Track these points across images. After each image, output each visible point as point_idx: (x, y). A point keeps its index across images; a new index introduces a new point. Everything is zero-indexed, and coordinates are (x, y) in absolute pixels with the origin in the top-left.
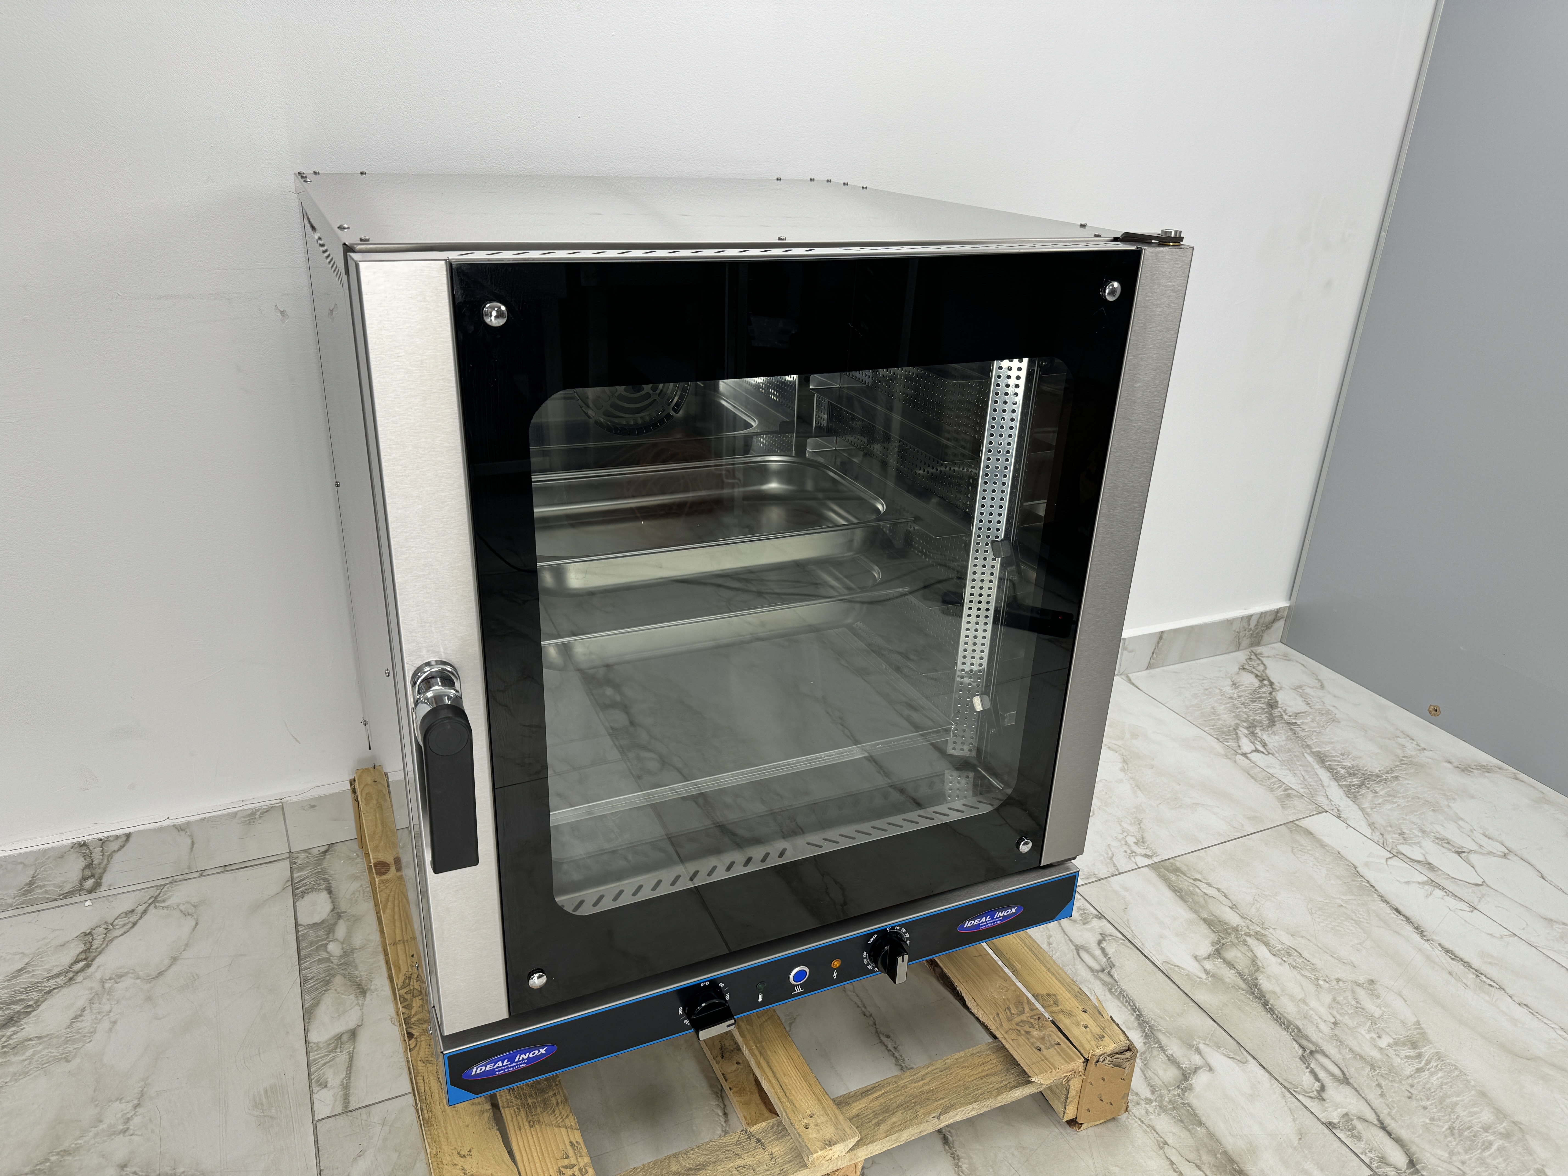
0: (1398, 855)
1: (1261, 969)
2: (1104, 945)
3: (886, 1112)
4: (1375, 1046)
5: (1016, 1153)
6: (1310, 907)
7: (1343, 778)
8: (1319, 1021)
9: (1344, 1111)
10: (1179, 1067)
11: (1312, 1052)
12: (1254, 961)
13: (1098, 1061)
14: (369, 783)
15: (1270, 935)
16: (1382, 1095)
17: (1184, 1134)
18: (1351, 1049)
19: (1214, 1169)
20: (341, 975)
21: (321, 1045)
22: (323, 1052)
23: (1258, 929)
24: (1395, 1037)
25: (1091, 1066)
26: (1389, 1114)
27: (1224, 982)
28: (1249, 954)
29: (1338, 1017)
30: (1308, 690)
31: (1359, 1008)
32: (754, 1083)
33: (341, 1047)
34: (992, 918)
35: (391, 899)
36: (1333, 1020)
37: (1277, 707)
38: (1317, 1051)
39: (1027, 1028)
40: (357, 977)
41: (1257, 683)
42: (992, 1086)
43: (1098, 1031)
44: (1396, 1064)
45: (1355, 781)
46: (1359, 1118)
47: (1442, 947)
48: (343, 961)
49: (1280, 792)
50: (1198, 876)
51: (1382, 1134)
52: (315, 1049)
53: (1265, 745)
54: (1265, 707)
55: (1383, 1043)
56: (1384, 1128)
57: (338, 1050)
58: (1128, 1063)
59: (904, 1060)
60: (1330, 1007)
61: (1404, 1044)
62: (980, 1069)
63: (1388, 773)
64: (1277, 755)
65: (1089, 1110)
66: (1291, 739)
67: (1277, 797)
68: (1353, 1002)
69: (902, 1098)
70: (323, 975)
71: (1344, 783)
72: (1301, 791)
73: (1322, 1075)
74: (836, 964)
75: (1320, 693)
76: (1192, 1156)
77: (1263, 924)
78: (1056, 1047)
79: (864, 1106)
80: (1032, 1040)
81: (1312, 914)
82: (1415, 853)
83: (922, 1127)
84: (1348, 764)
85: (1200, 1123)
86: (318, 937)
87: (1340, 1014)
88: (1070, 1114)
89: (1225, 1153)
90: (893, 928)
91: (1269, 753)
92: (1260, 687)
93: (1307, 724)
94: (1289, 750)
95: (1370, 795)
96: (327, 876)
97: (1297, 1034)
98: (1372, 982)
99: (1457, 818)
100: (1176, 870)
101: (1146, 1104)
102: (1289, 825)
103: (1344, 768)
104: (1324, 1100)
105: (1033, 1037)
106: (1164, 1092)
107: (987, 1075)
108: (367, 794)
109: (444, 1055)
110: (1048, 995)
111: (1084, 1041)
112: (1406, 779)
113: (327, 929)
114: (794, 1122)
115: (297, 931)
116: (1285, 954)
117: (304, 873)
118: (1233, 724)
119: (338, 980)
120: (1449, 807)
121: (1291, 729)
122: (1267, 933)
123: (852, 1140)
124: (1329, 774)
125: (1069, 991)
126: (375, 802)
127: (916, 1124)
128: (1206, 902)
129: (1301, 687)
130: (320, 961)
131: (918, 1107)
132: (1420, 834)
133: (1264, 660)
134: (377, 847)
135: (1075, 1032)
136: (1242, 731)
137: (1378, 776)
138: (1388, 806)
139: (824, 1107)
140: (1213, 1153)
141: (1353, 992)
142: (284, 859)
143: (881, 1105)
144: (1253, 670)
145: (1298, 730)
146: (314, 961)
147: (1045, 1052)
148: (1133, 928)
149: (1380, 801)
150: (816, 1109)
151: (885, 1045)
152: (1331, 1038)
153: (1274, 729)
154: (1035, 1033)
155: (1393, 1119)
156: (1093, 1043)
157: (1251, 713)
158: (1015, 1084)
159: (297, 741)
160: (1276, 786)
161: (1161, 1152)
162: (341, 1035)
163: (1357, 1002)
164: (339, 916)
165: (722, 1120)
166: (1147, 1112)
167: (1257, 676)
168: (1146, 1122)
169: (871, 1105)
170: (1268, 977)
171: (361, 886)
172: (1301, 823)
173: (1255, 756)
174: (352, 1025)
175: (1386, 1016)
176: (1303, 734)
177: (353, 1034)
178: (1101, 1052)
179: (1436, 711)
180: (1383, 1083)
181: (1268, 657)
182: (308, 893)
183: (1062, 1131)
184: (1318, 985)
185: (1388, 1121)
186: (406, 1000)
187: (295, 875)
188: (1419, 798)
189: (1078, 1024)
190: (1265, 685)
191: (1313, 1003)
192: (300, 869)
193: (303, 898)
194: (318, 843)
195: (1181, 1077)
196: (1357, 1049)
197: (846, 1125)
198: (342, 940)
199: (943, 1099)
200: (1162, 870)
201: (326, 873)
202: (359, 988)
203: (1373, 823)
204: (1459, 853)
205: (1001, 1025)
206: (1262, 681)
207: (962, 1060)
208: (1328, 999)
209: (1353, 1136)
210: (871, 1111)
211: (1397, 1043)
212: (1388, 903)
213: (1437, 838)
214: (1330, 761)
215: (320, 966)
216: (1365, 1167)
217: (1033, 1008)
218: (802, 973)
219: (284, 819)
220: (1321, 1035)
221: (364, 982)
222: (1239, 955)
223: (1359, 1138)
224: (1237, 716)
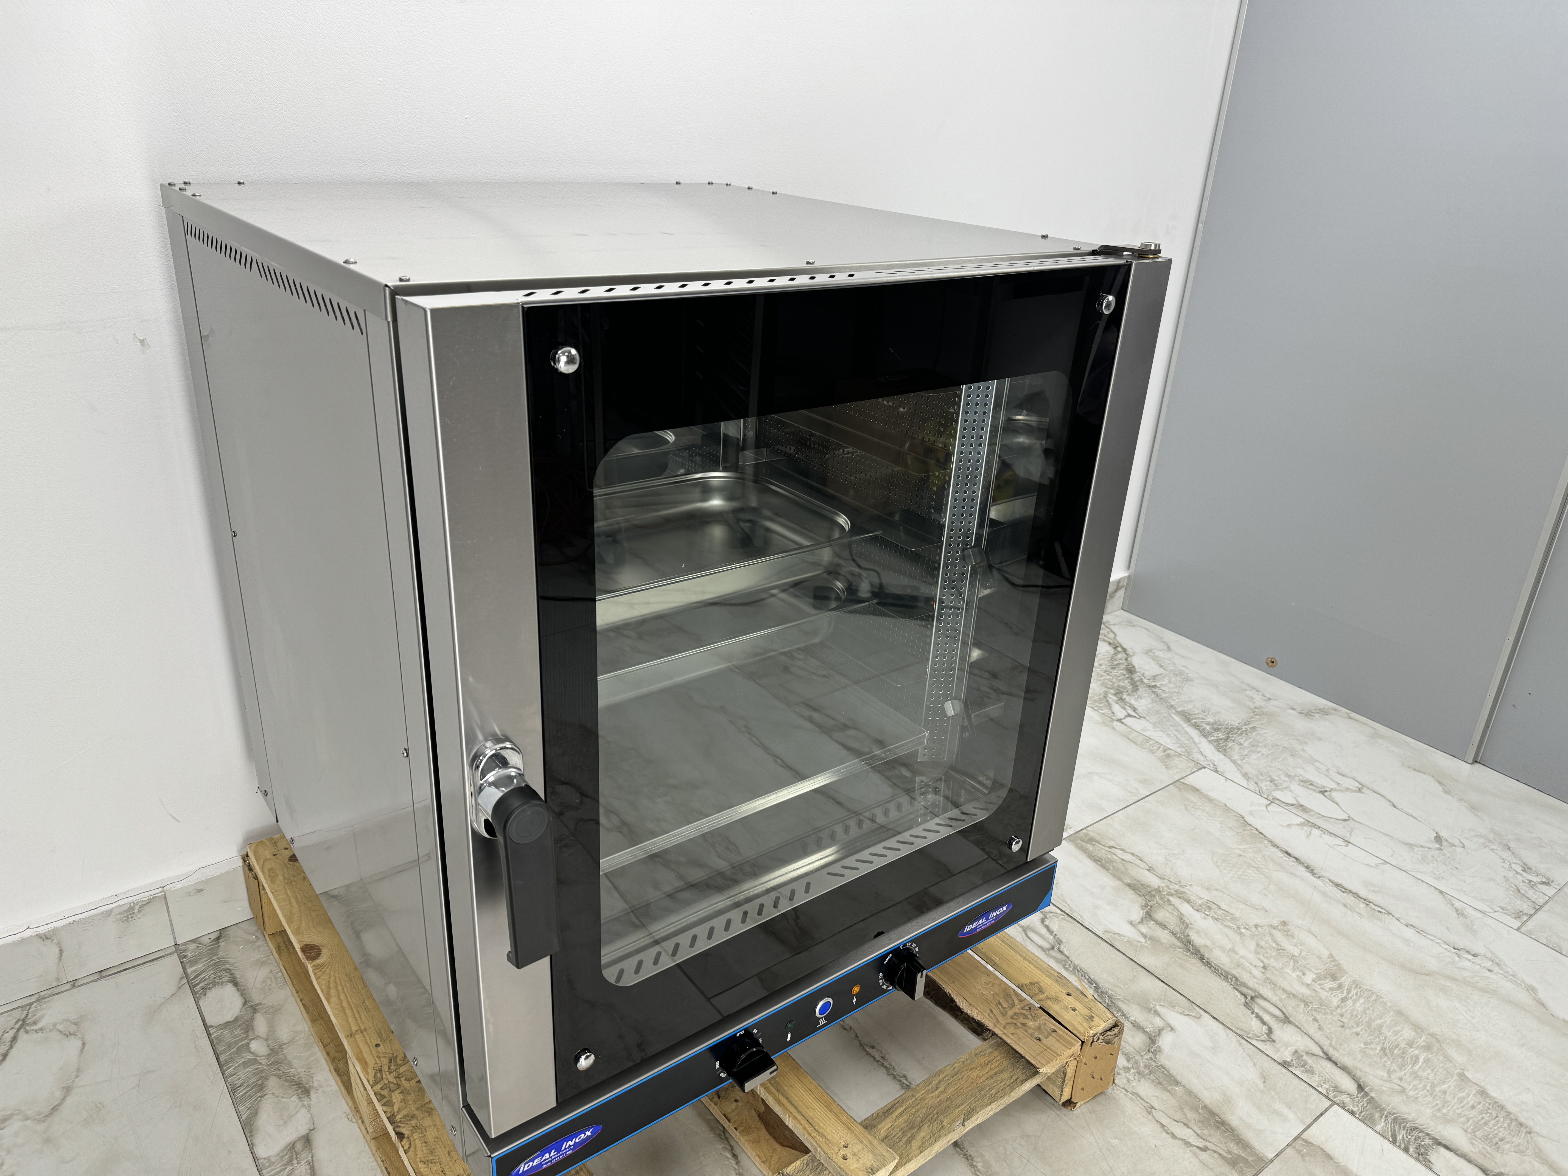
0: (1273, 801)
1: (1190, 926)
2: (1047, 922)
3: (912, 1128)
4: (1303, 983)
5: (1023, 1143)
6: (1215, 859)
7: (1210, 733)
8: (1251, 967)
9: (1293, 1048)
10: (1144, 1032)
11: (1252, 998)
12: (1181, 918)
13: (1092, 1042)
14: (268, 857)
15: (1189, 892)
16: (1320, 1028)
17: (1166, 1096)
18: (1284, 990)
19: (1200, 1125)
20: (275, 1075)
21: (273, 1160)
22: (278, 1167)
23: (1177, 887)
24: (1316, 972)
25: (1087, 1047)
26: (1331, 1045)
27: (1161, 944)
28: (1176, 913)
29: (1265, 961)
30: (1158, 653)
31: (1280, 950)
32: (758, 1118)
33: (297, 1158)
34: (987, 919)
35: (332, 985)
36: (1262, 965)
37: (1135, 672)
38: (1256, 996)
39: (1022, 1020)
40: (294, 1076)
41: (1112, 651)
42: (1003, 1083)
43: (1086, 1012)
44: (1324, 998)
45: (1221, 736)
46: (1307, 1053)
47: (1332, 882)
48: (273, 1059)
49: (1160, 754)
50: (1112, 844)
51: (1329, 1065)
52: (268, 1164)
53: (1135, 710)
54: (1125, 673)
55: (1309, 978)
56: (1329, 1059)
57: (295, 1162)
58: (1117, 1038)
59: (894, 1068)
60: (1256, 953)
61: (1326, 978)
62: (988, 1068)
63: (1246, 725)
64: (1148, 718)
65: (1082, 1089)
66: (1157, 702)
67: (1159, 758)
68: (1274, 945)
69: (924, 1110)
70: (253, 1080)
71: (1212, 738)
72: (1178, 750)
73: (1266, 1018)
74: (856, 989)
75: (1168, 655)
76: (1178, 1116)
77: (1180, 882)
78: (1054, 1034)
79: (890, 1125)
80: (1030, 1031)
81: (1218, 866)
82: (1287, 798)
83: (950, 1136)
84: (1210, 719)
85: (1177, 1083)
86: (235, 1037)
87: (1267, 958)
88: (1066, 1097)
89: (1205, 1107)
90: (905, 945)
91: (1141, 717)
92: (1116, 654)
93: (1166, 685)
94: (1157, 712)
95: (1237, 747)
96: (227, 966)
97: (1237, 984)
98: (1284, 923)
99: (1313, 761)
100: (1091, 840)
101: (1126, 1072)
102: (1178, 784)
103: (1208, 724)
104: (1274, 1041)
105: (1030, 1028)
106: (1138, 1058)
107: (996, 1073)
108: (269, 870)
109: (492, 1158)
110: (1031, 984)
111: (1077, 1025)
112: (1262, 729)
113: (243, 1026)
114: (830, 1155)
115: (209, 1035)
116: (1205, 908)
117: (199, 966)
118: (1102, 691)
119: (273, 1083)
120: (1304, 750)
121: (1154, 692)
122: (1185, 890)
123: (892, 1163)
124: (1197, 731)
125: (1049, 977)
126: (281, 878)
127: (945, 1135)
128: (1126, 869)
129: (1150, 651)
130: (245, 1064)
131: (941, 1117)
132: (1286, 779)
133: (1112, 627)
134: (299, 928)
135: (1067, 1017)
136: (1112, 698)
137: (1239, 729)
138: (1255, 756)
139: (856, 1135)
140: (1195, 1109)
141: (1272, 935)
142: (170, 954)
143: (906, 1122)
144: (1106, 638)
145: (1159, 692)
146: (239, 1066)
147: (1045, 1041)
148: (1069, 902)
149: (1246, 752)
150: (849, 1138)
151: (872, 1057)
152: (1265, 981)
153: (1139, 693)
154: (1031, 1024)
155: (1335, 1049)
156: (1086, 1025)
157: (1114, 680)
158: (1022, 1077)
159: (177, 820)
160: (1155, 748)
161: (1150, 1117)
162: (294, 1144)
163: (1277, 944)
164: (254, 1009)
166: (1128, 1080)
167: (1110, 644)
168: (1130, 1090)
169: (897, 1123)
170: (1198, 932)
171: (271, 971)
172: (1186, 781)
173: (1128, 721)
174: (303, 1131)
175: (1303, 954)
176: (1165, 695)
177: (307, 1140)
178: (1095, 1032)
179: (1273, 662)
180: (1318, 1017)
181: (1115, 624)
182: (210, 989)
183: (1058, 1113)
184: (1241, 934)
185: (1331, 1052)
186: (383, 1097)
187: (189, 971)
188: (1277, 745)
189: (1066, 1008)
190: (1120, 652)
191: (1242, 951)
192: (193, 962)
193: (205, 995)
194: (207, 929)
195: (1148, 1041)
196: (1288, 988)
197: (882, 1149)
198: (265, 1037)
199: (962, 1104)
200: (1079, 841)
201: (224, 963)
202: (300, 1088)
203: (1246, 773)
204: (1323, 792)
205: (998, 1021)
206: (1115, 648)
207: (969, 1062)
208: (1252, 945)
209: (1307, 1071)
210: (898, 1130)
211: (1319, 978)
212: (1278, 847)
213: (1302, 781)
214: (1195, 719)
215: (248, 1069)
216: (1324, 1099)
217: (1022, 1000)
218: (827, 1005)
219: (168, 909)
220: (1256, 980)
221: (304, 1079)
222: (1168, 915)
223: (1311, 1072)
224: (1103, 684)
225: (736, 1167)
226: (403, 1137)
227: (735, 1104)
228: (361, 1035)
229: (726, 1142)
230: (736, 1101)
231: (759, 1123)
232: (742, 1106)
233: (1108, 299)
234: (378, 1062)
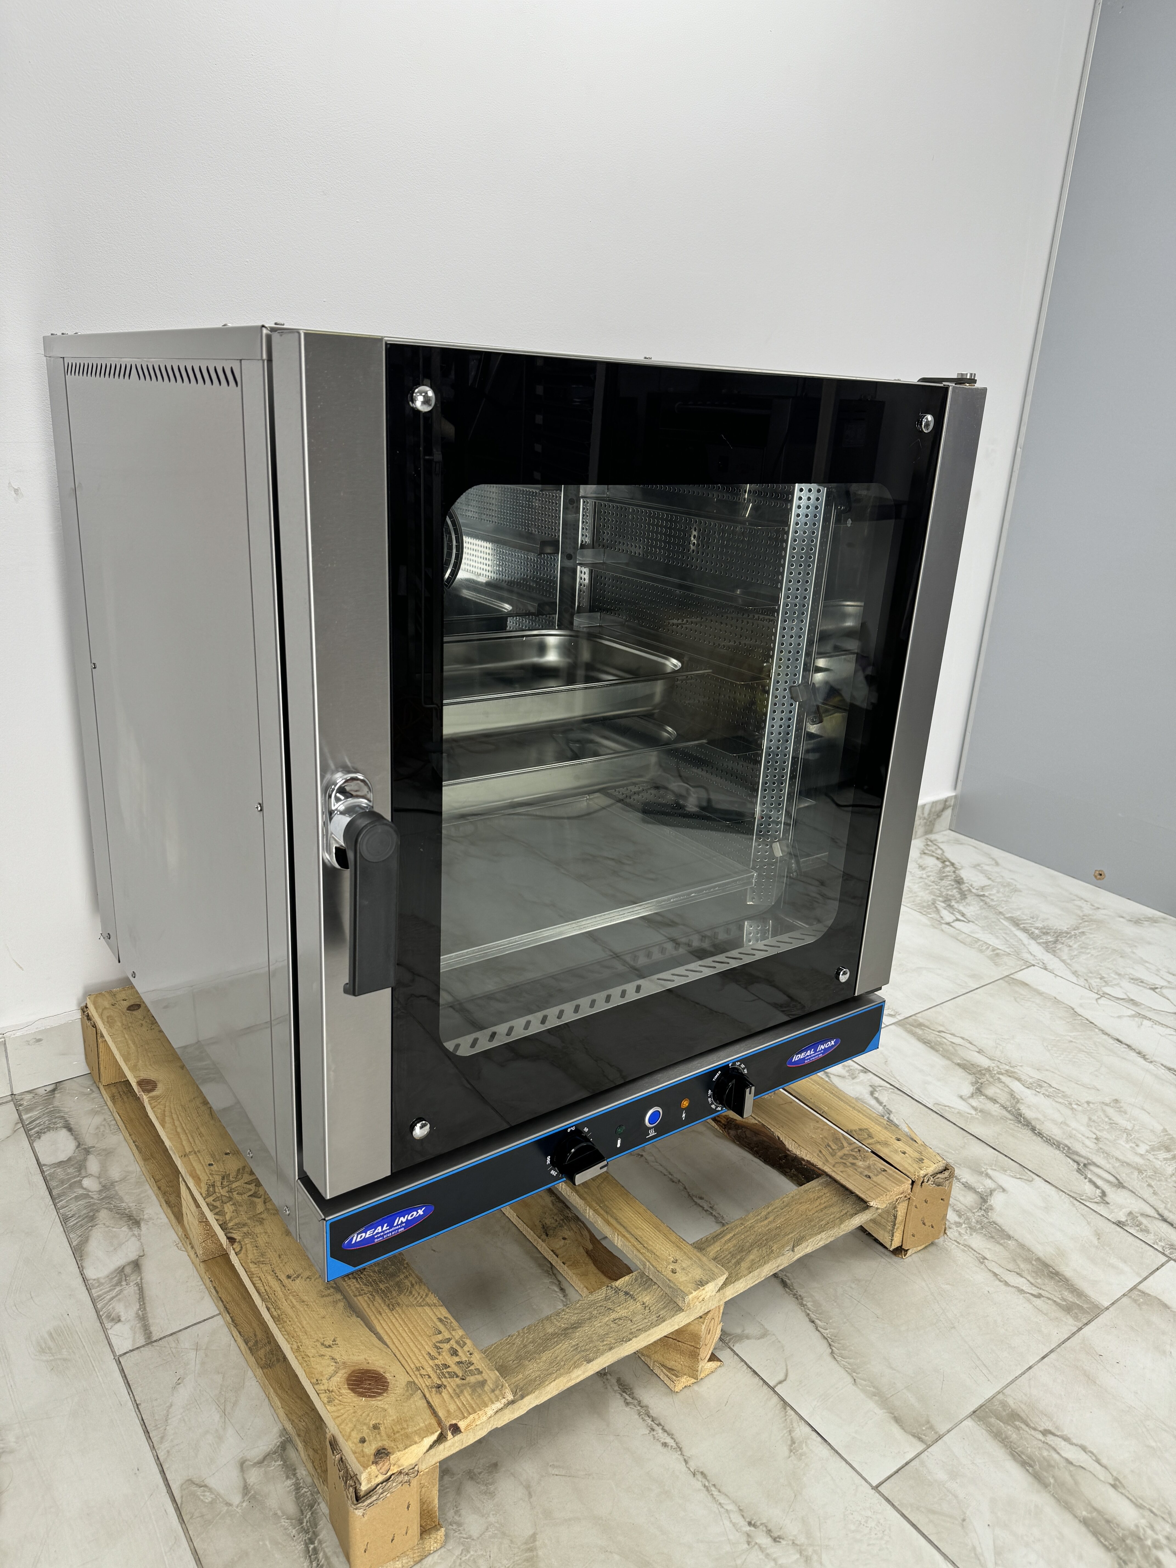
0: (1104, 995)
1: (1021, 1101)
2: (876, 1095)
3: (742, 1251)
4: (1136, 1153)
5: (853, 1286)
6: (1045, 1044)
7: (1038, 937)
8: (1083, 1138)
9: (1128, 1210)
10: (976, 1192)
11: (1085, 1165)
12: (1012, 1094)
13: (923, 1182)
14: (107, 1006)
15: (1019, 1072)
16: (1155, 1193)
17: (998, 1248)
18: (1117, 1159)
19: (1034, 1275)
20: (106, 1208)
21: (103, 1281)
22: (107, 1287)
23: (1007, 1067)
24: (1150, 1144)
25: (917, 1187)
26: (1166, 1208)
27: (992, 1116)
28: (1006, 1089)
29: (1098, 1133)
30: (986, 868)
31: (1113, 1124)
32: (586, 1254)
33: (126, 1280)
34: (815, 1051)
35: (167, 1113)
36: (1094, 1136)
37: (963, 883)
38: (1089, 1164)
39: (851, 1160)
40: (125, 1209)
41: (940, 865)
42: (832, 1216)
43: (917, 1155)
44: (1158, 1167)
45: (1050, 938)
46: (1142, 1215)
47: (1165, 1067)
48: (104, 1195)
49: (989, 952)
50: (941, 1029)
51: (1165, 1226)
52: (97, 1285)
53: (963, 915)
54: (953, 883)
55: (1142, 1149)
56: (1165, 1220)
57: (124, 1283)
58: (947, 1182)
59: (723, 1218)
60: (1089, 1126)
61: (1159, 1149)
62: (817, 1203)
63: (1075, 930)
64: (977, 922)
65: (913, 1236)
66: (984, 908)
67: (988, 957)
68: (1107, 1120)
69: (753, 1237)
70: (85, 1212)
71: (1041, 941)
72: (1007, 950)
73: (1099, 1182)
74: (685, 1103)
75: (997, 869)
76: (1011, 1266)
77: (1010, 1063)
78: (883, 1173)
79: (719, 1249)
80: (859, 1170)
81: (1049, 1050)
82: (1118, 993)
83: (779, 1260)
84: (1039, 924)
85: (1009, 1237)
86: (68, 1174)
87: (1099, 1130)
88: (896, 1244)
89: (1038, 1259)
90: (734, 1064)
91: (969, 921)
92: (944, 868)
93: (995, 895)
94: (986, 918)
95: (1066, 949)
96: (62, 1114)
97: (1069, 1152)
98: (1116, 1101)
99: (1142, 962)
100: (920, 1025)
101: (957, 1227)
102: (1007, 979)
103: (1037, 928)
104: (1108, 1203)
105: (860, 1167)
106: (970, 1214)
107: (826, 1207)
108: (108, 1017)
109: (327, 1221)
110: (860, 1130)
111: (906, 1166)
112: (1091, 933)
113: (76, 1166)
114: (660, 1269)
115: (42, 1172)
116: (1037, 1086)
117: (34, 1114)
118: (930, 899)
119: (103, 1215)
120: (1134, 953)
121: (982, 900)
122: (1016, 1070)
123: (722, 1278)
124: (1026, 934)
125: (879, 1125)
126: (120, 1024)
127: (775, 1258)
128: (956, 1050)
129: (979, 865)
130: (77, 1198)
131: (771, 1243)
132: (1116, 977)
133: (939, 845)
134: (135, 1066)
135: (896, 1159)
136: (941, 905)
137: (1068, 933)
138: (1084, 957)
139: (685, 1253)
140: (1028, 1260)
141: (1104, 1111)
142: (7, 1102)
143: (735, 1246)
144: (934, 854)
145: (988, 900)
146: (71, 1199)
147: (874, 1178)
148: (898, 1078)
149: (1076, 953)
150: (678, 1255)
151: (701, 1206)
152: (1098, 1151)
153: (968, 901)
154: (860, 1163)
155: (1170, 1212)
156: (915, 1166)
157: (942, 890)
158: (852, 1212)
159: (21, 968)
160: (984, 948)
161: (983, 1266)
162: (123, 1268)
163: (1110, 1119)
164: (87, 1151)
165: (561, 1295)
166: (960, 1234)
167: (938, 858)
168: (961, 1242)
169: (726, 1247)
170: (1029, 1107)
171: (105, 1119)
172: (1016, 976)
173: (957, 924)
174: (133, 1256)
175: (1137, 1128)
176: (994, 903)
177: (136, 1265)
178: (925, 1173)
179: (1101, 875)
180: (1153, 1184)
181: (942, 842)
182: (44, 1133)
183: (889, 1260)
184: (1072, 1109)
185: (1166, 1214)
186: (216, 1207)
187: (24, 1117)
188: (1106, 948)
189: (896, 1151)
190: (948, 866)
191: (1074, 1124)
192: (29, 1110)
193: (40, 1138)
194: (42, 1081)
195: (980, 1200)
196: (1121, 1157)
197: (712, 1265)
198: (98, 1175)
199: (792, 1233)
200: (908, 1026)
201: (60, 1111)
202: (131, 1220)
203: (1076, 971)
204: (1154, 989)
205: (827, 1161)
206: (943, 862)
207: (798, 1197)
208: (1085, 1120)
209: (1142, 1230)
210: (727, 1253)
211: (1153, 1149)
212: (1109, 1035)
213: (1132, 979)
214: (1024, 924)
215: (79, 1203)
216: (1160, 1255)
217: (851, 1144)
218: (656, 1114)
219: (7, 1057)
220: (1088, 1150)
221: (134, 1212)
222: (998, 1091)
223: (1147, 1231)
224: (931, 893)
225: (564, 1299)
226: (235, 1242)
227: (563, 1241)
228: (194, 1155)
229: (554, 1277)
230: (564, 1239)
231: (587, 1259)
232: (570, 1244)
233: (927, 419)
234: (211, 1178)
